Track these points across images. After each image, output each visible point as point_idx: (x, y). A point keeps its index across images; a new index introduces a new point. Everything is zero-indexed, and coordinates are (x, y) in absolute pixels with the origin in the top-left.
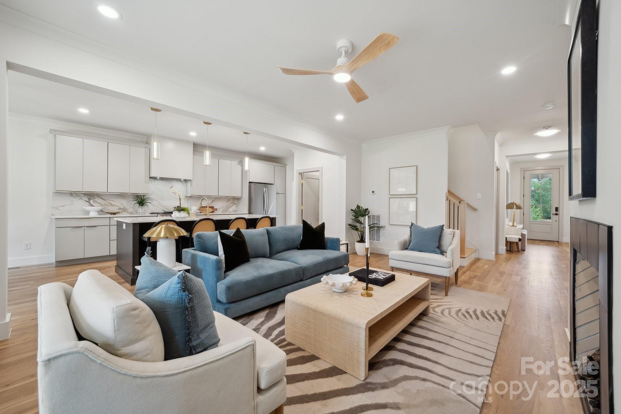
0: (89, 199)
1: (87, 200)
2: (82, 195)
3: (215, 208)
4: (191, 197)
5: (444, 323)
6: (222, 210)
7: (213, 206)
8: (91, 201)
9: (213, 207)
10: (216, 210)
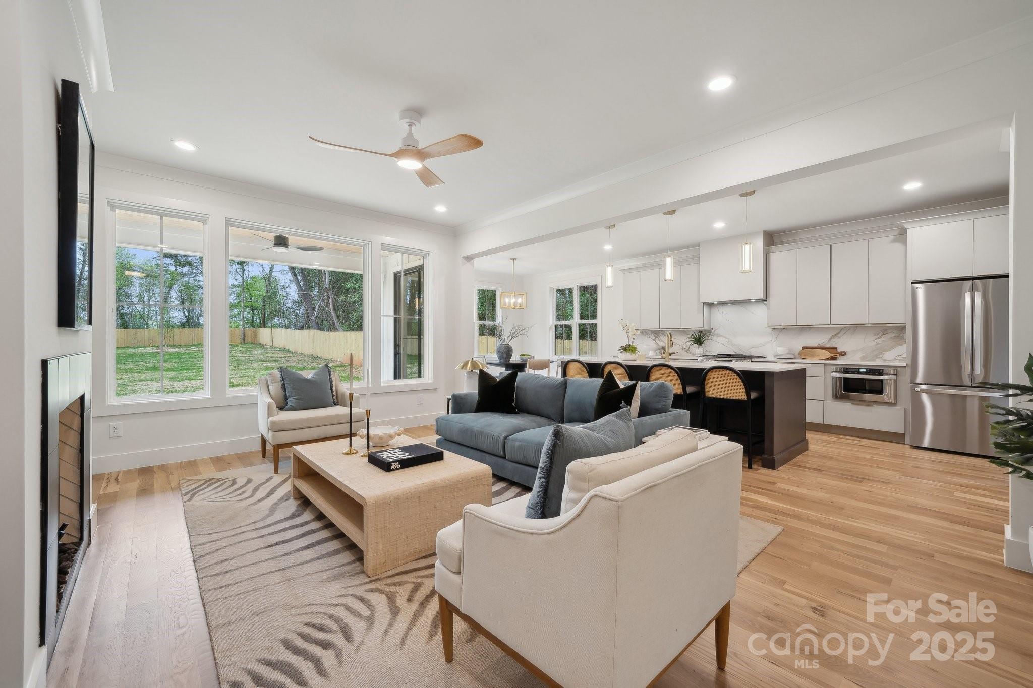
0: (656, 337)
1: (654, 338)
2: (650, 332)
3: (840, 350)
4: (784, 328)
5: (322, 582)
6: (860, 355)
7: (834, 345)
8: (657, 339)
9: (835, 348)
10: (843, 354)
